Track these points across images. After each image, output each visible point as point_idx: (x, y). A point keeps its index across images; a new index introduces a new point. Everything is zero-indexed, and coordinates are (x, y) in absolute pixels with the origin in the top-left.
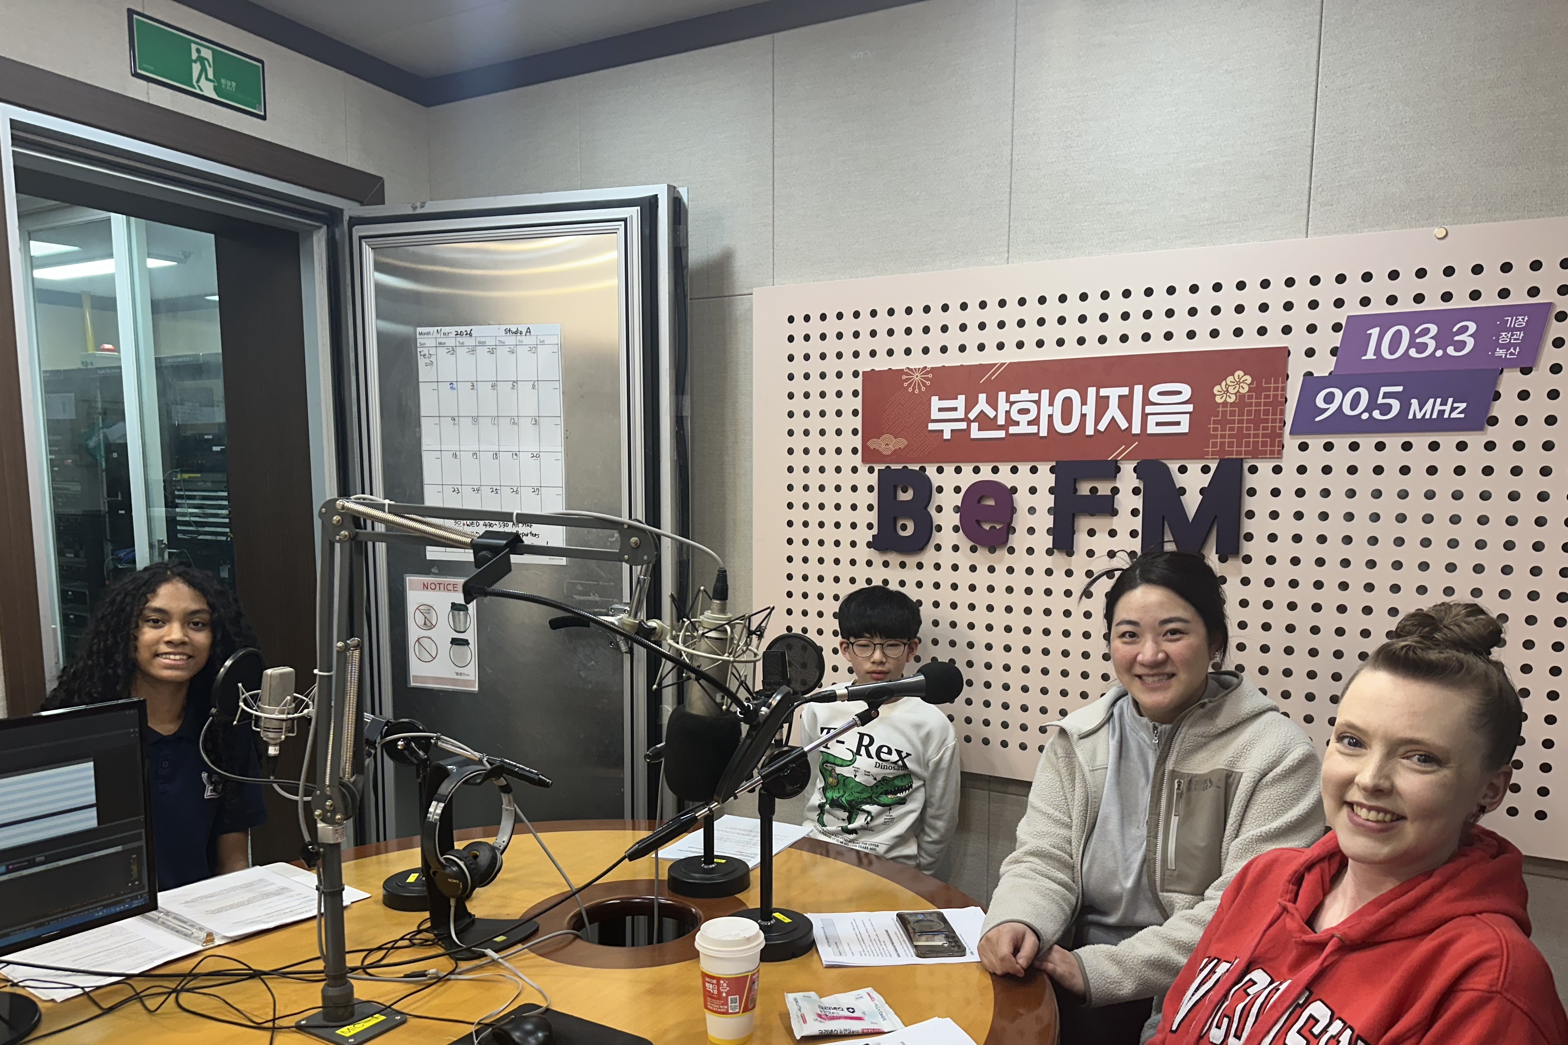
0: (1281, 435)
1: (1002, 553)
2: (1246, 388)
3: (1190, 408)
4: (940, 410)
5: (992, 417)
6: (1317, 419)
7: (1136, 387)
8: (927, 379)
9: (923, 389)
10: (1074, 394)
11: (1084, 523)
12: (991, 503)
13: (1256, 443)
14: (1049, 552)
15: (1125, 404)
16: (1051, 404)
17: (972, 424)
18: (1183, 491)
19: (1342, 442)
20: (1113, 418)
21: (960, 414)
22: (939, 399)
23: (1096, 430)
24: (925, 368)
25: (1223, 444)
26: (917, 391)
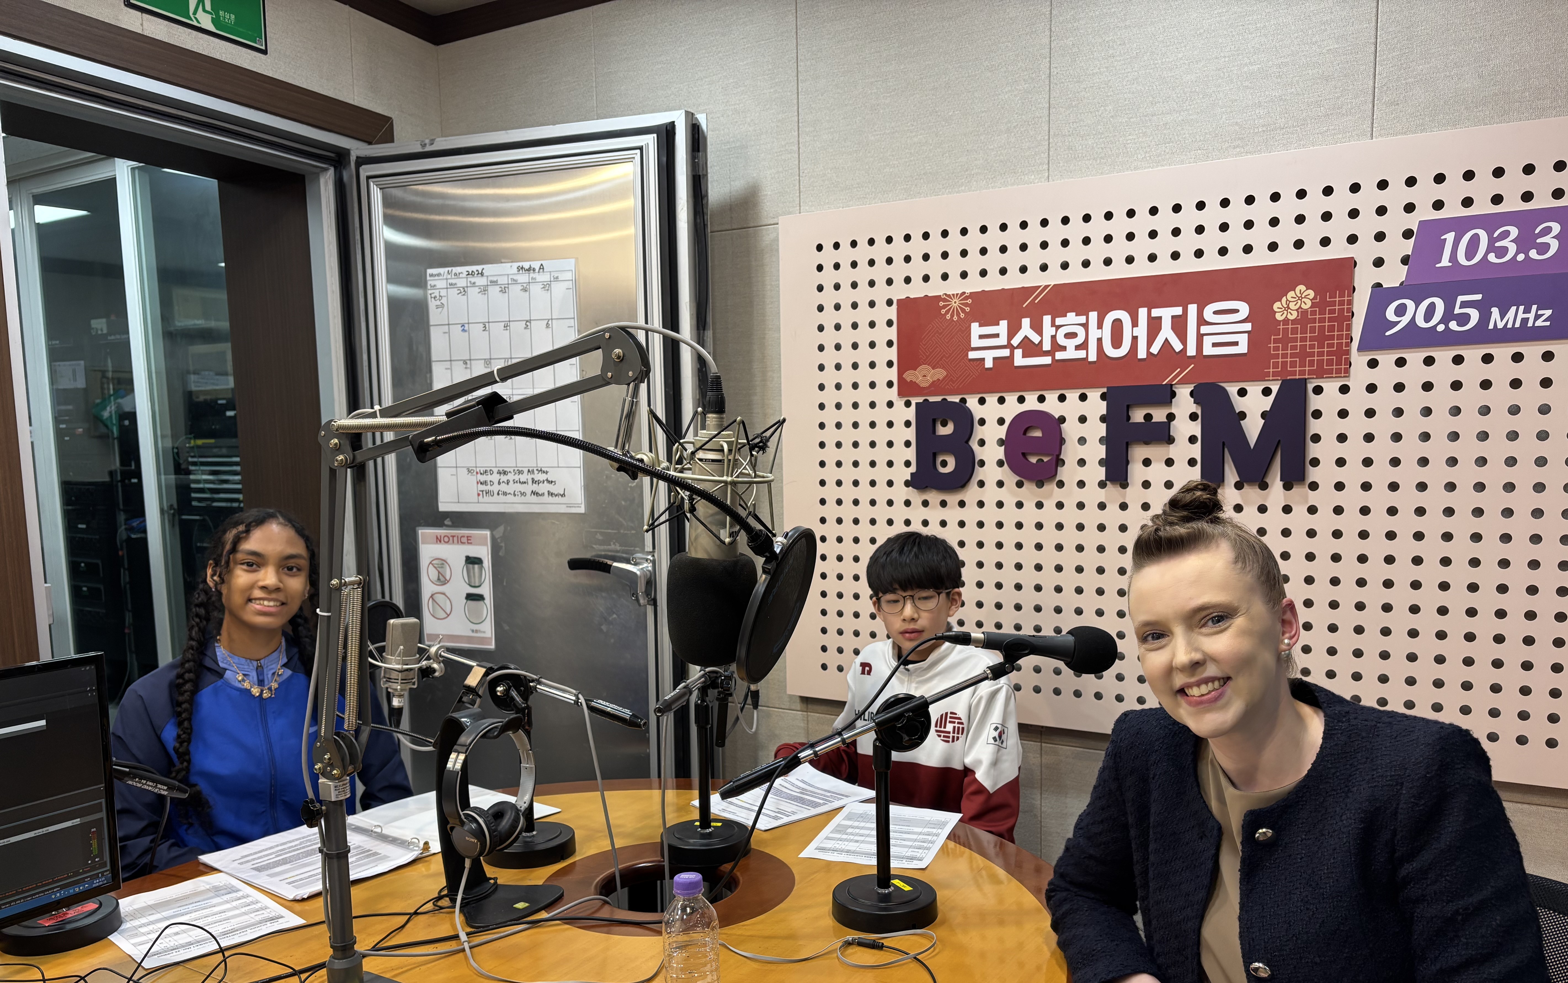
0: (1348, 352)
1: (1051, 487)
2: (1309, 304)
3: (1248, 327)
4: (981, 337)
5: (1037, 343)
6: (1388, 334)
7: (1190, 306)
8: (966, 305)
9: (962, 315)
10: (1123, 315)
11: (1139, 453)
12: (1038, 434)
13: (1320, 362)
14: (1102, 485)
15: (1180, 325)
16: (1100, 326)
17: (1016, 351)
18: (1243, 415)
19: (1414, 357)
20: (1166, 339)
21: (1003, 340)
22: (980, 326)
23: (1149, 353)
24: (964, 293)
25: (1284, 364)
26: (955, 318)
